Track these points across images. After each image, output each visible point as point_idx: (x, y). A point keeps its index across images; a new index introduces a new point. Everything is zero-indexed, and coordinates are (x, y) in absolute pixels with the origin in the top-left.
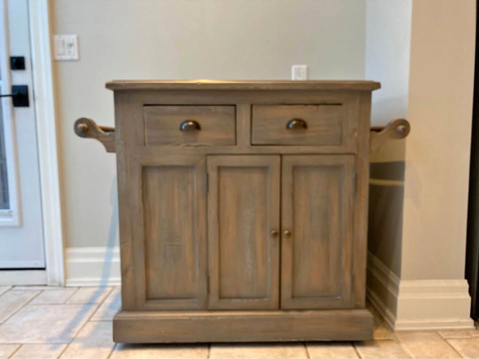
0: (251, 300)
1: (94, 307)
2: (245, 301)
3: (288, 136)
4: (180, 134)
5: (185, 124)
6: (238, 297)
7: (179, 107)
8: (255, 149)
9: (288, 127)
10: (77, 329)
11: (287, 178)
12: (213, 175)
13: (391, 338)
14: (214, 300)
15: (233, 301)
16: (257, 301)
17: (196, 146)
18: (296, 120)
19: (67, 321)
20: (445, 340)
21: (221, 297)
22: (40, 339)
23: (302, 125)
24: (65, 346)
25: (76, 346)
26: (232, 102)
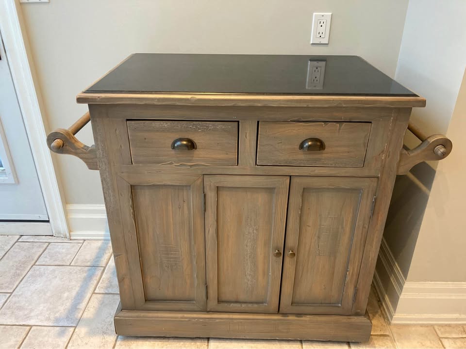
0: (250, 305)
1: (99, 273)
2: (243, 305)
3: (301, 156)
4: (173, 152)
5: (179, 143)
6: (237, 302)
7: (169, 123)
8: (260, 170)
9: (301, 147)
10: (82, 306)
11: (296, 200)
12: (211, 196)
13: (387, 333)
14: (213, 303)
15: (232, 305)
16: (256, 306)
17: (191, 166)
18: (312, 139)
19: (74, 293)
20: (440, 339)
21: (219, 301)
22: (48, 319)
23: (318, 145)
24: (72, 329)
25: (82, 330)
26: (235, 118)
